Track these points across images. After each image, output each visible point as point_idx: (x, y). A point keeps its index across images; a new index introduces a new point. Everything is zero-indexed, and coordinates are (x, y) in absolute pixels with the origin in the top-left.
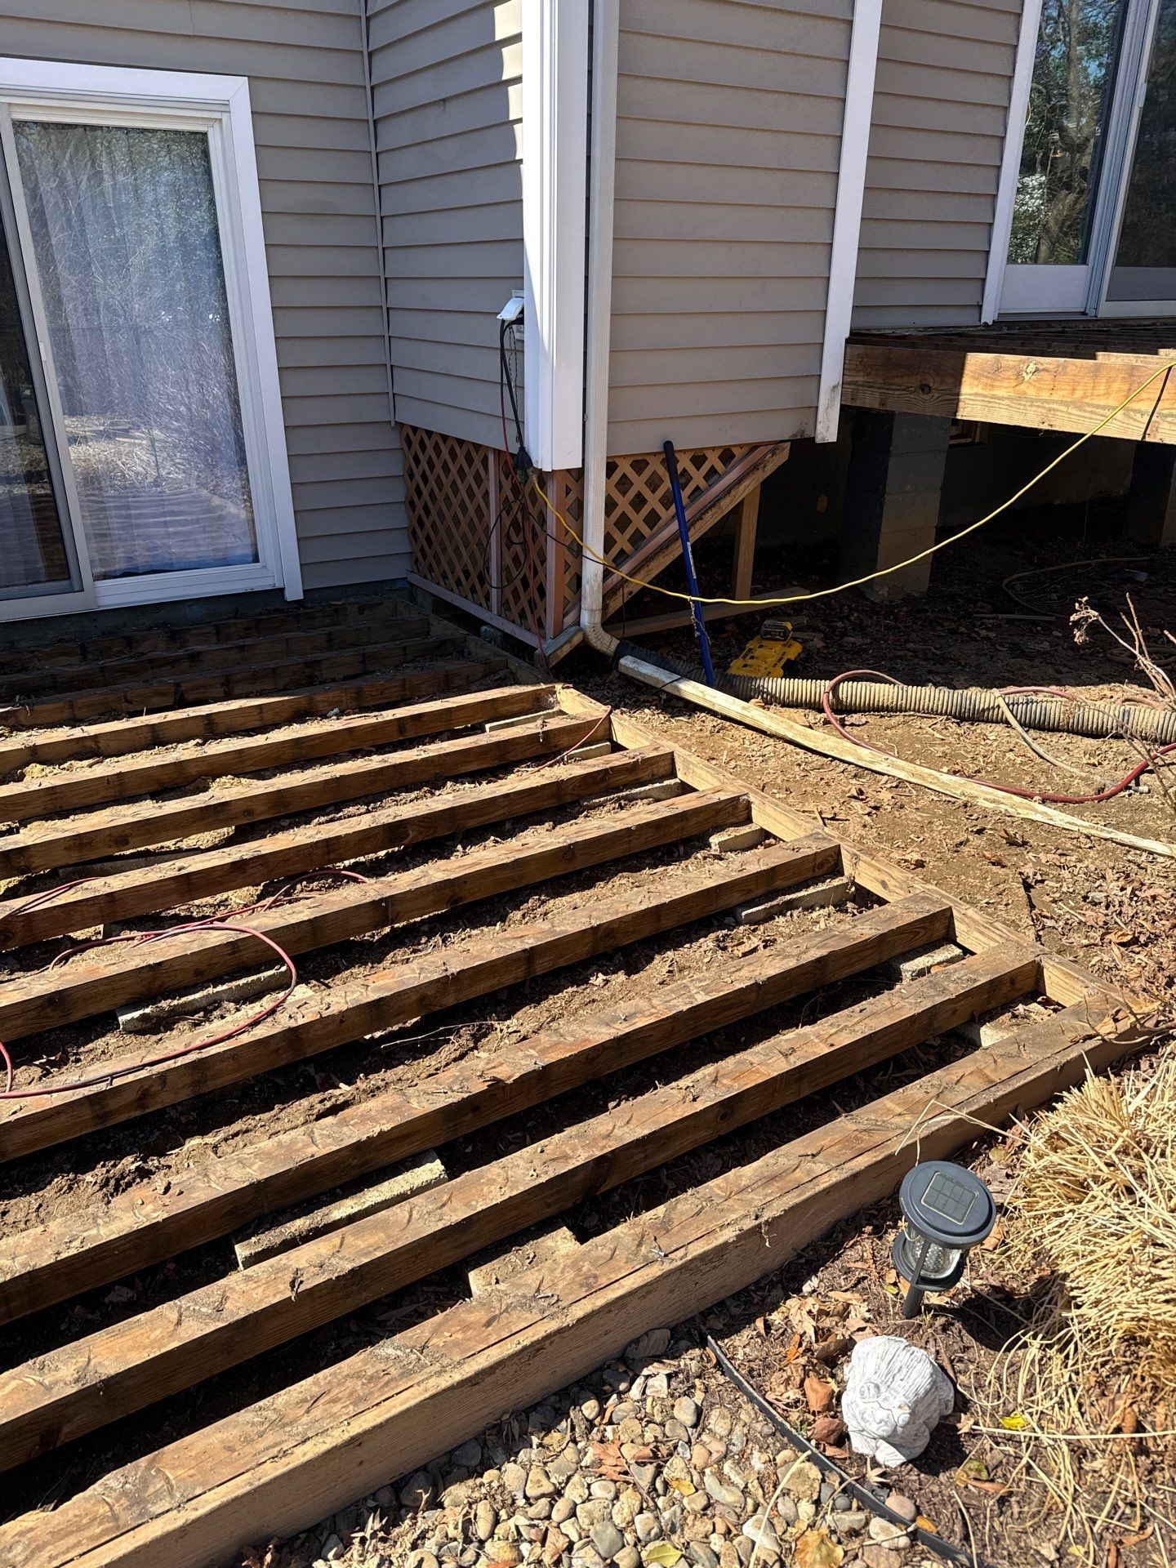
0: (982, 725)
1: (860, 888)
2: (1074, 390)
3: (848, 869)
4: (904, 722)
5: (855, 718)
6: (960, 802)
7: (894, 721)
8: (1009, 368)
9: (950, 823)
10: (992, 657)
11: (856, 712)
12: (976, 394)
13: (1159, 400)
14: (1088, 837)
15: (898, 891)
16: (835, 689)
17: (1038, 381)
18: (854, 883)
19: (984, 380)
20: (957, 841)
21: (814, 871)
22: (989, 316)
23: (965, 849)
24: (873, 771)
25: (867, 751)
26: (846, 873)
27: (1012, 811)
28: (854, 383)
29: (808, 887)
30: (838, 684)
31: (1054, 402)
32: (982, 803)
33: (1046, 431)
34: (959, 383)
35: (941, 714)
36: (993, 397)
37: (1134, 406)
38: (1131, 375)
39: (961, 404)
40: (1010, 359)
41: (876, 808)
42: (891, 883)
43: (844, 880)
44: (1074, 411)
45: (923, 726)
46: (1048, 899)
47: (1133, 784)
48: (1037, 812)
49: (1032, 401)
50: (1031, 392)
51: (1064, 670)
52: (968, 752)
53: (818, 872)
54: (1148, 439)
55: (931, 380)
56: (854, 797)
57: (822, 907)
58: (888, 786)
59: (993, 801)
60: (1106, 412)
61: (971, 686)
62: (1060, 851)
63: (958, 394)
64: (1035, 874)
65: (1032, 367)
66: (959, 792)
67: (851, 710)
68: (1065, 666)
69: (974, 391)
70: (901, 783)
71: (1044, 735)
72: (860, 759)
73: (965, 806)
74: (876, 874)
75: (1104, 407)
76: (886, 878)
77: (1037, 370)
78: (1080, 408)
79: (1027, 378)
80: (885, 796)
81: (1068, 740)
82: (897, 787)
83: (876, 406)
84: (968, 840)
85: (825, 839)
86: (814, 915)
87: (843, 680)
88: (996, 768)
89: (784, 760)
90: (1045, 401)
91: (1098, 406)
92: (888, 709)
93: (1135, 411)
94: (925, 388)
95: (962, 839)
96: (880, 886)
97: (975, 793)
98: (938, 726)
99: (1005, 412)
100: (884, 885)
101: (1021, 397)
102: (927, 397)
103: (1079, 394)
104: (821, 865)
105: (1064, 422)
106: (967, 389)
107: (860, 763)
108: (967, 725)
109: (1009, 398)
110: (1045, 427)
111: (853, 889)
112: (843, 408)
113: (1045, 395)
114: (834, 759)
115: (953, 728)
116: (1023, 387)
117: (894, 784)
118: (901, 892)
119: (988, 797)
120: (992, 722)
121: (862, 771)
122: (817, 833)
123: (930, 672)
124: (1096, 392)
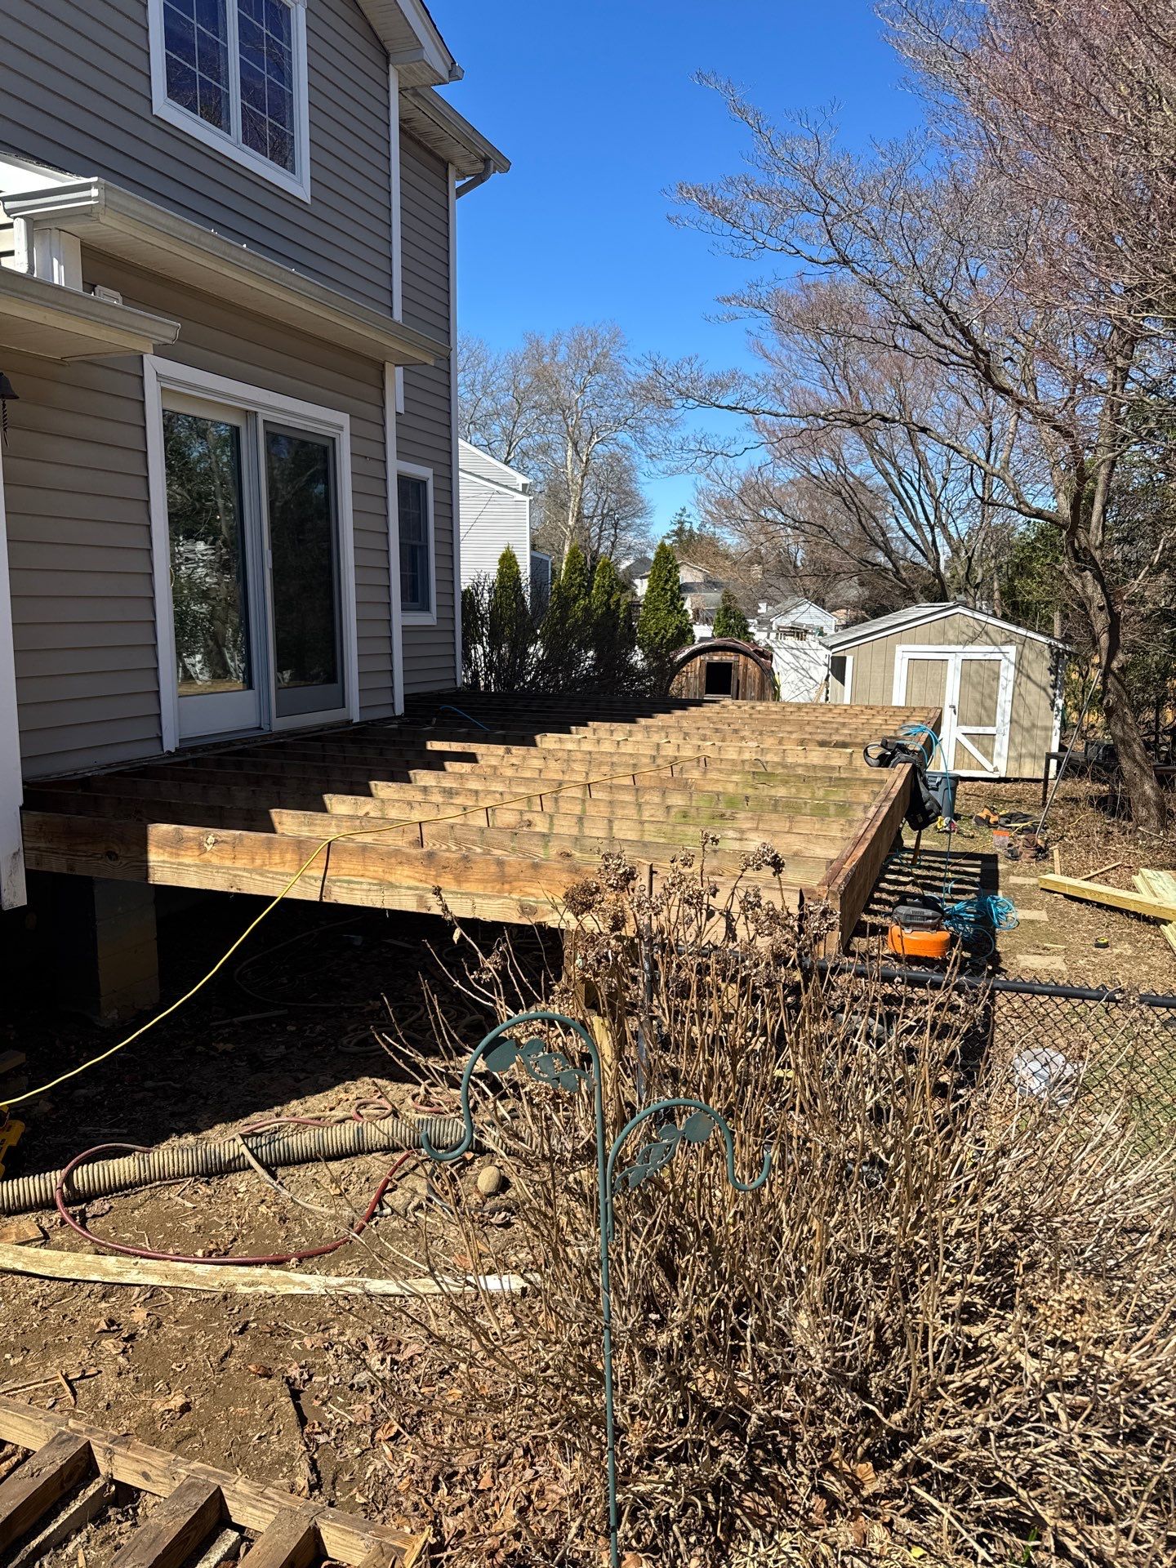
0: (232, 1177)
1: (118, 1484)
2: (253, 860)
3: (103, 1468)
4: (152, 1196)
5: (97, 1206)
6: (220, 1296)
7: (140, 1198)
8: (190, 839)
9: (213, 1330)
10: (232, 1078)
11: (96, 1197)
12: (164, 862)
13: (326, 868)
14: (346, 1298)
15: (161, 1480)
16: (68, 1180)
17: (219, 851)
18: (113, 1481)
19: (168, 849)
20: (222, 1353)
21: (62, 1487)
22: (170, 744)
23: (233, 1361)
24: (122, 1284)
25: (113, 1259)
26: (102, 1472)
27: (270, 1290)
28: (38, 849)
29: (57, 1514)
30: (71, 1173)
31: (238, 869)
32: (242, 1290)
33: (236, 894)
34: (146, 852)
35: (188, 1176)
36: (180, 864)
37: (307, 873)
38: (299, 848)
39: (150, 870)
40: (189, 831)
41: (131, 1338)
42: (153, 1473)
43: (99, 1482)
44: (258, 877)
45: (172, 1196)
46: (317, 1403)
47: (377, 1210)
48: (294, 1283)
49: (218, 868)
50: (215, 861)
51: (301, 1076)
52: (221, 1217)
53: (68, 1486)
54: (324, 900)
55: (116, 848)
56: (105, 1331)
57: (79, 1531)
58: (141, 1299)
59: (252, 1284)
60: (287, 879)
61: (216, 1124)
62: (322, 1327)
63: (146, 861)
64: (302, 1374)
65: (211, 839)
66: (216, 1284)
67: (89, 1197)
68: (303, 1070)
69: (161, 858)
70: (154, 1290)
71: (291, 1170)
72: (107, 1274)
73: (225, 1298)
74: (135, 1466)
75: (282, 874)
76: (147, 1469)
77: (216, 842)
78: (261, 875)
79: (209, 848)
80: (140, 1315)
81: (314, 1171)
82: (151, 1297)
83: (65, 871)
84: (233, 1347)
85: (70, 1439)
86: (70, 1549)
87: (76, 1167)
88: (251, 1229)
89: (16, 1302)
90: (228, 868)
91: (277, 873)
92: (132, 1185)
93: (309, 877)
94: (111, 855)
95: (227, 1347)
96: (141, 1478)
97: (232, 1279)
98: (187, 1191)
99: (194, 878)
100: (146, 1476)
101: (207, 865)
102: (116, 863)
103: (258, 862)
104: (71, 1476)
105: (253, 886)
106: (155, 856)
107: (106, 1280)
108: (215, 1181)
109: (196, 866)
110: (233, 890)
111: (113, 1488)
112: (28, 872)
113: (228, 863)
114: (77, 1281)
115: (203, 1189)
116: (206, 856)
117: (148, 1295)
118: (166, 1481)
119: (246, 1280)
120: (241, 1170)
121: (110, 1289)
122: (61, 1433)
123: (173, 1115)
124: (274, 861)
